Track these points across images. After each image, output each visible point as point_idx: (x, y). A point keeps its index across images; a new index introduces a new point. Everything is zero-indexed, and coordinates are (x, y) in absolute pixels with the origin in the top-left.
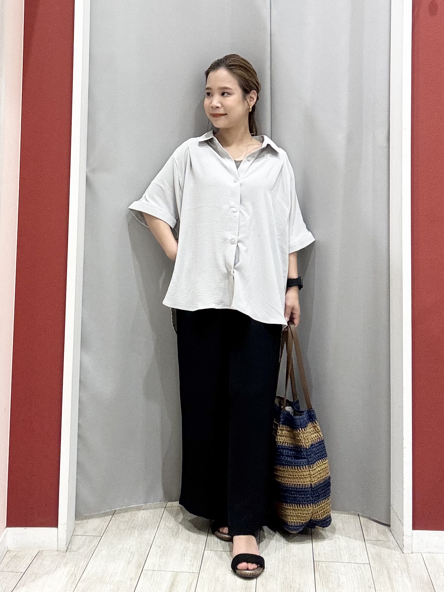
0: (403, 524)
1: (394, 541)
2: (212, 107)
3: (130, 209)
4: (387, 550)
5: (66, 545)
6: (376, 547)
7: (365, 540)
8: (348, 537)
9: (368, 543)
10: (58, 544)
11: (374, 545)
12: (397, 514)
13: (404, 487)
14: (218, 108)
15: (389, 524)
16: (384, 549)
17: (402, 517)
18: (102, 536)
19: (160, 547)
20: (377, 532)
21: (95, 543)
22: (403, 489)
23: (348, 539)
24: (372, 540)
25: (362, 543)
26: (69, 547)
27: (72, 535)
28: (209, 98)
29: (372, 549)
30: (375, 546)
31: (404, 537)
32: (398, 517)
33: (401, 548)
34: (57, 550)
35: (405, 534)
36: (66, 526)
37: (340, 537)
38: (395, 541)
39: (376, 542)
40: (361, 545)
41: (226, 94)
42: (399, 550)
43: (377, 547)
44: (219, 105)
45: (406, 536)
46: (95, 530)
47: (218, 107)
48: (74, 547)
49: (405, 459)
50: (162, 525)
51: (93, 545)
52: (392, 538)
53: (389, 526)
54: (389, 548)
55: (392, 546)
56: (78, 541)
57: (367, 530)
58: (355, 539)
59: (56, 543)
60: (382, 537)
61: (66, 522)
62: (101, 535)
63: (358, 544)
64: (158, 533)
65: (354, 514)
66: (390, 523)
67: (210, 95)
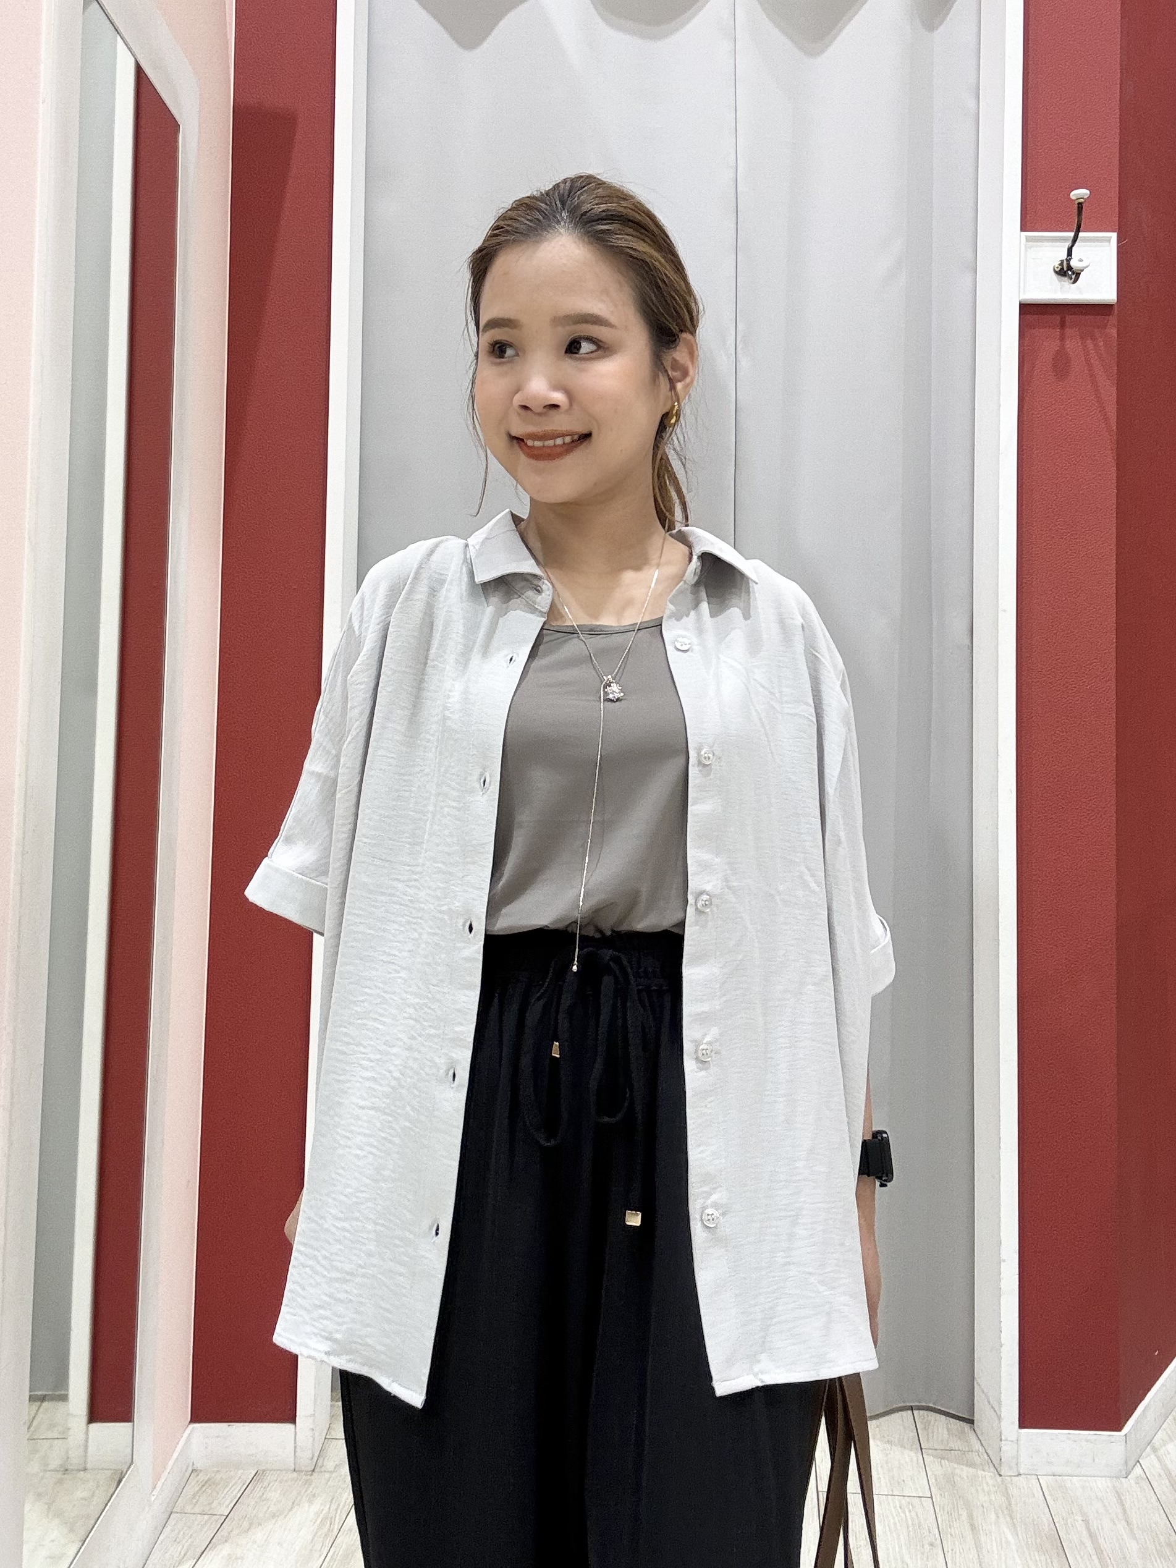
0: (999, 1417)
1: (981, 1450)
2: (525, 408)
4: (967, 1468)
7: (921, 1449)
8: (888, 1441)
9: (929, 1454)
10: (295, 1457)
11: (939, 1460)
12: (987, 1397)
14: (553, 412)
15: (971, 1418)
16: (962, 1466)
17: (1000, 1403)
20: (945, 1432)
22: (1001, 1346)
23: (887, 1446)
24: (936, 1449)
25: (916, 1456)
26: (320, 1464)
27: (325, 1439)
28: (505, 368)
29: (936, 1468)
30: (944, 1461)
31: (1002, 1443)
32: (989, 1402)
33: (996, 1464)
34: (292, 1468)
35: (1003, 1438)
36: (312, 1419)
38: (984, 1451)
39: (945, 1453)
40: (915, 1459)
41: (586, 347)
42: (992, 1469)
43: (947, 1462)
44: (558, 397)
45: (1006, 1440)
47: (555, 406)
48: (329, 1464)
49: (1003, 1284)
52: (977, 1446)
53: (971, 1422)
54: (972, 1465)
55: (977, 1460)
57: (927, 1433)
58: (903, 1446)
60: (955, 1444)
61: (312, 1413)
63: (909, 1456)
66: (973, 1416)
67: (509, 352)
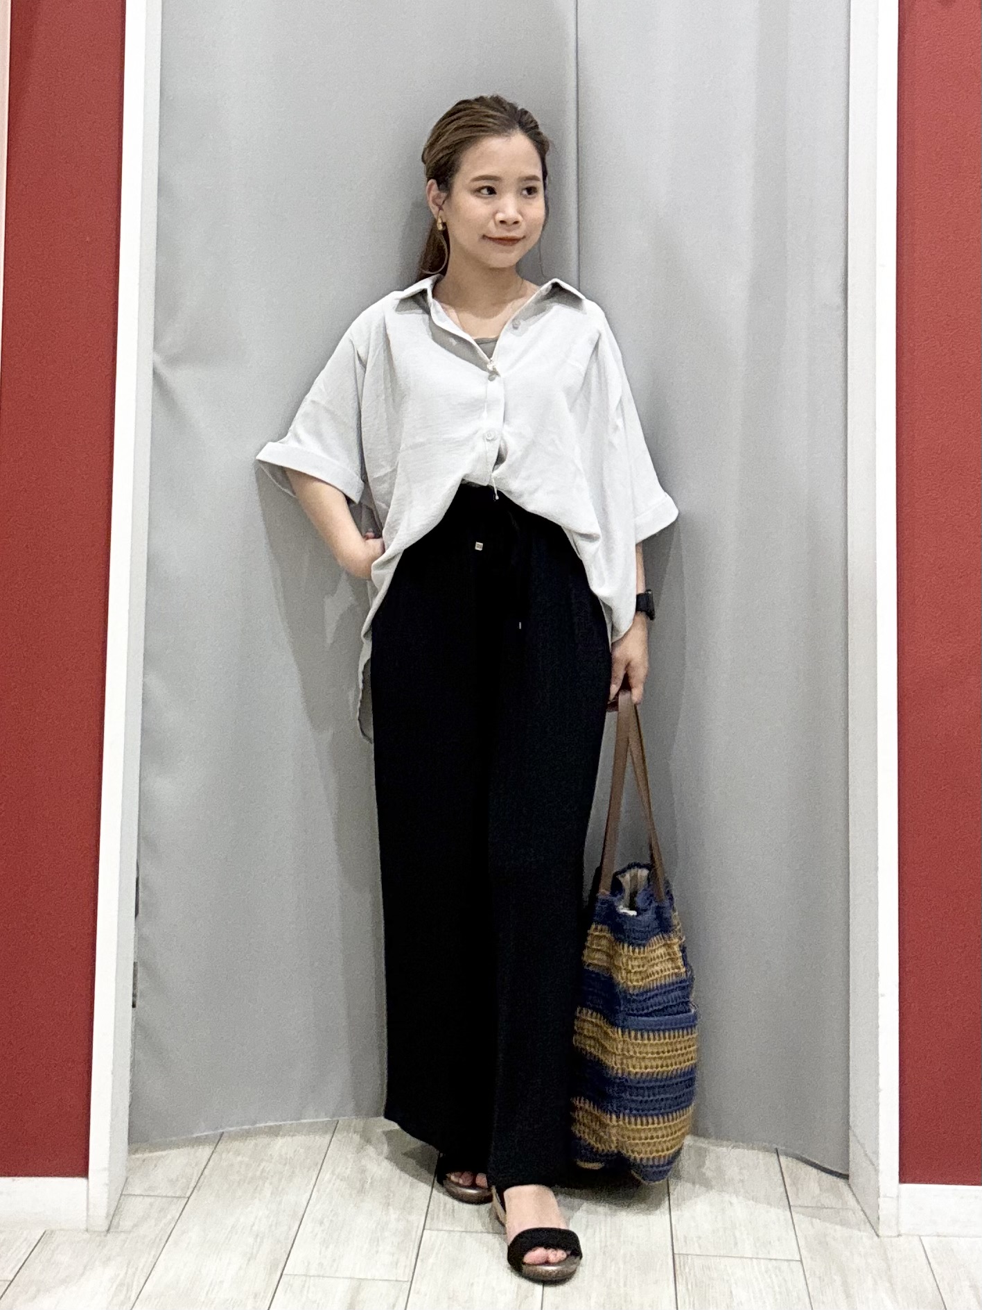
0: (877, 1171)
1: (858, 1207)
3: (260, 461)
4: (841, 1228)
5: (107, 1217)
6: (816, 1222)
7: (789, 1206)
8: (753, 1198)
9: (797, 1213)
10: (88, 1216)
11: (810, 1218)
12: (862, 1146)
13: (881, 1085)
15: (846, 1172)
16: (835, 1226)
17: (876, 1153)
18: (189, 1198)
19: (321, 1223)
20: (817, 1188)
21: (174, 1211)
22: (878, 1091)
23: (751, 1203)
24: (807, 1207)
25: (783, 1214)
26: (115, 1223)
27: (121, 1196)
29: (807, 1227)
30: (814, 1220)
31: (881, 1200)
32: (866, 1153)
33: (873, 1224)
34: (85, 1229)
35: (882, 1193)
36: (106, 1174)
37: (734, 1200)
38: (860, 1208)
39: (816, 1211)
40: (782, 1218)
42: (870, 1229)
43: (818, 1221)
45: (885, 1196)
46: (172, 1182)
47: (517, 222)
48: (126, 1224)
49: (881, 1022)
50: (326, 1175)
51: (169, 1217)
52: (851, 1202)
53: (845, 1176)
54: (844, 1223)
55: (853, 1220)
56: (135, 1207)
57: (794, 1184)
58: (768, 1204)
59: (85, 1214)
60: (828, 1200)
61: (107, 1166)
62: (188, 1195)
63: (776, 1215)
64: (318, 1191)
65: (766, 1150)
66: (848, 1170)
